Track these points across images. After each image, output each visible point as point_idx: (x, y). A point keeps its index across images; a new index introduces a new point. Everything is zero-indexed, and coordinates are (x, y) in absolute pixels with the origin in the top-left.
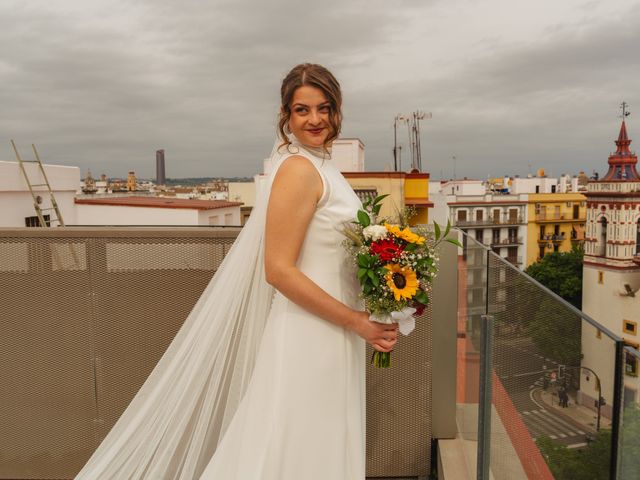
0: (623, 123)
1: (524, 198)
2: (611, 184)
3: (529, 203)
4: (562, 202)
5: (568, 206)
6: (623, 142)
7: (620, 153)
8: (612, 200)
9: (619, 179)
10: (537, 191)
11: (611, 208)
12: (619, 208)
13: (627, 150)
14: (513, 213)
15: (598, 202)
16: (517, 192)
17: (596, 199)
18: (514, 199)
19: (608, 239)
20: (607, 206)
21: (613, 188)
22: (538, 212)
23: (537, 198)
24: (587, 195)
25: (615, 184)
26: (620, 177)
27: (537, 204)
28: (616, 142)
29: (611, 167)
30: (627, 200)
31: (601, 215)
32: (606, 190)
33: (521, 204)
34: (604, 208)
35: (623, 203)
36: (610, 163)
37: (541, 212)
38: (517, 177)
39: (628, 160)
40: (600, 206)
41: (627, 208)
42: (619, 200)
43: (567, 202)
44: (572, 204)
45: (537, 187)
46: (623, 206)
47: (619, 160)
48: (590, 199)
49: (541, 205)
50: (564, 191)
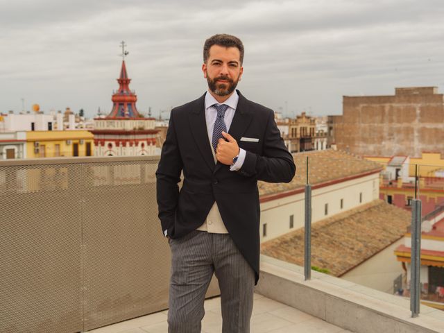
0: (124, 62)
1: (22, 137)
2: (116, 121)
3: (27, 141)
4: (61, 140)
5: (67, 144)
6: (124, 81)
7: (122, 91)
8: (118, 137)
9: (122, 117)
10: (33, 129)
11: (117, 145)
12: (124, 145)
13: (128, 89)
14: (11, 154)
15: (105, 140)
16: (13, 129)
17: (102, 137)
18: (11, 137)
19: (116, 176)
20: (113, 143)
21: (118, 125)
22: (37, 151)
23: (34, 136)
24: (94, 132)
25: (119, 121)
26: (123, 115)
27: (35, 143)
28: (118, 80)
29: (115, 105)
30: (131, 137)
31: (108, 153)
32: (111, 128)
33: (19, 143)
34: (110, 145)
35: (127, 140)
36: (114, 101)
37: (41, 151)
38: (11, 112)
39: (129, 98)
40: (107, 143)
41: (131, 145)
42: (124, 137)
43: (67, 141)
44: (72, 142)
45: (33, 124)
46: (128, 143)
47: (122, 98)
48: (96, 137)
49: (40, 143)
50: (62, 129)
